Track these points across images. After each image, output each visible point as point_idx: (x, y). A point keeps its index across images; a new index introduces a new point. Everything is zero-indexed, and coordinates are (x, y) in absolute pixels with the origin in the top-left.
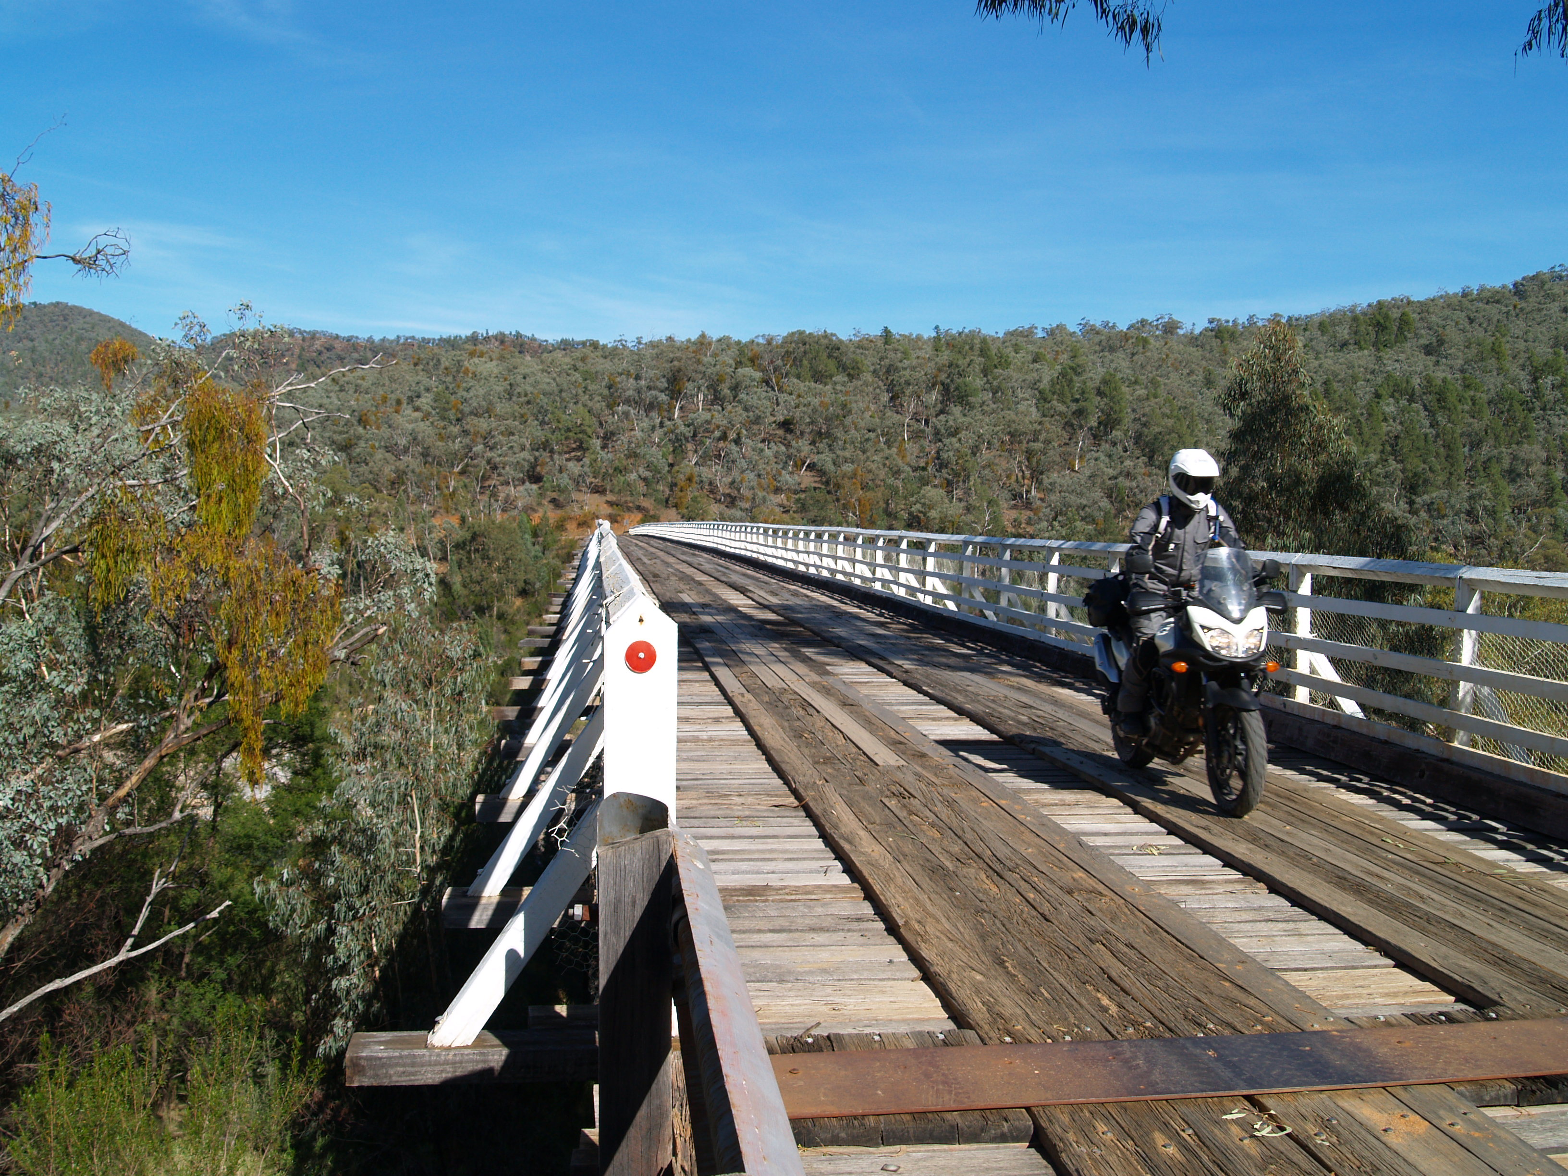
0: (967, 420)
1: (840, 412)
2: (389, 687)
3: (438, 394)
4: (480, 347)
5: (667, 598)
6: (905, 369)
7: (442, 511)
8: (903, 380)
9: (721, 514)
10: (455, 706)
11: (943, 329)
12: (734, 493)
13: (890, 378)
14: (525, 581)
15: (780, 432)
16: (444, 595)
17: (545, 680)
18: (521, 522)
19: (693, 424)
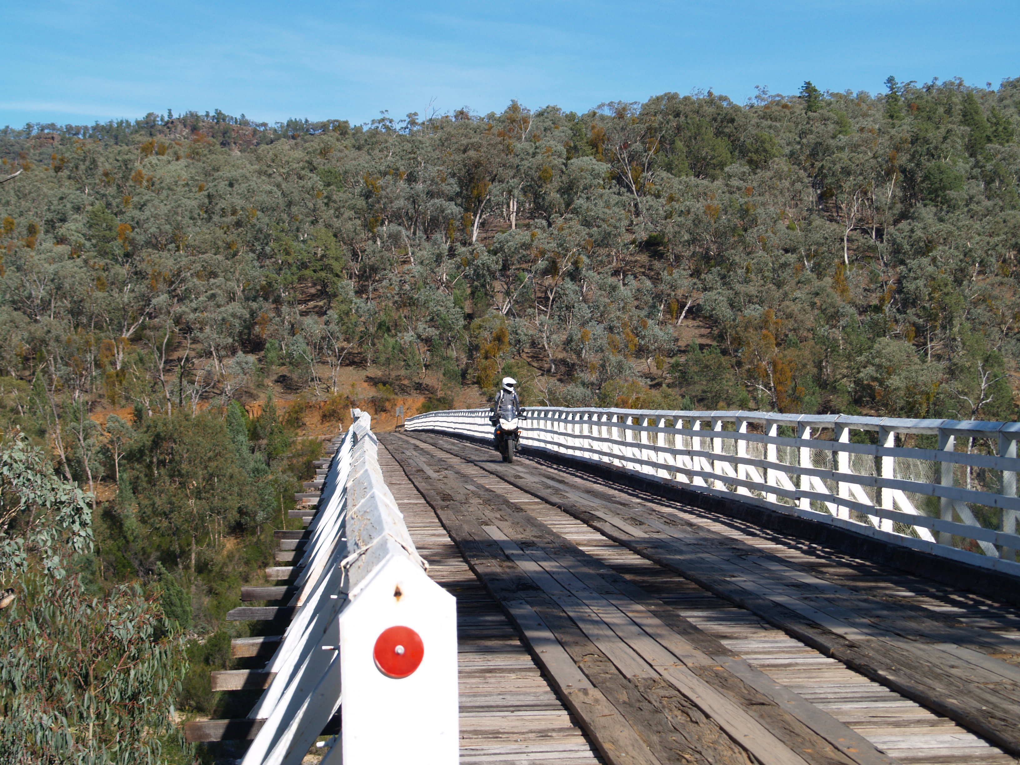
0: (945, 227)
1: (738, 222)
2: (20, 690)
3: (95, 214)
4: (159, 138)
5: (465, 535)
6: (842, 149)
7: (105, 401)
8: (838, 167)
9: (551, 392)
10: (126, 717)
11: (901, 81)
12: (572, 358)
13: (818, 164)
14: (240, 511)
15: (643, 258)
16: (111, 537)
17: (268, 674)
18: (232, 415)
19: (501, 249)
